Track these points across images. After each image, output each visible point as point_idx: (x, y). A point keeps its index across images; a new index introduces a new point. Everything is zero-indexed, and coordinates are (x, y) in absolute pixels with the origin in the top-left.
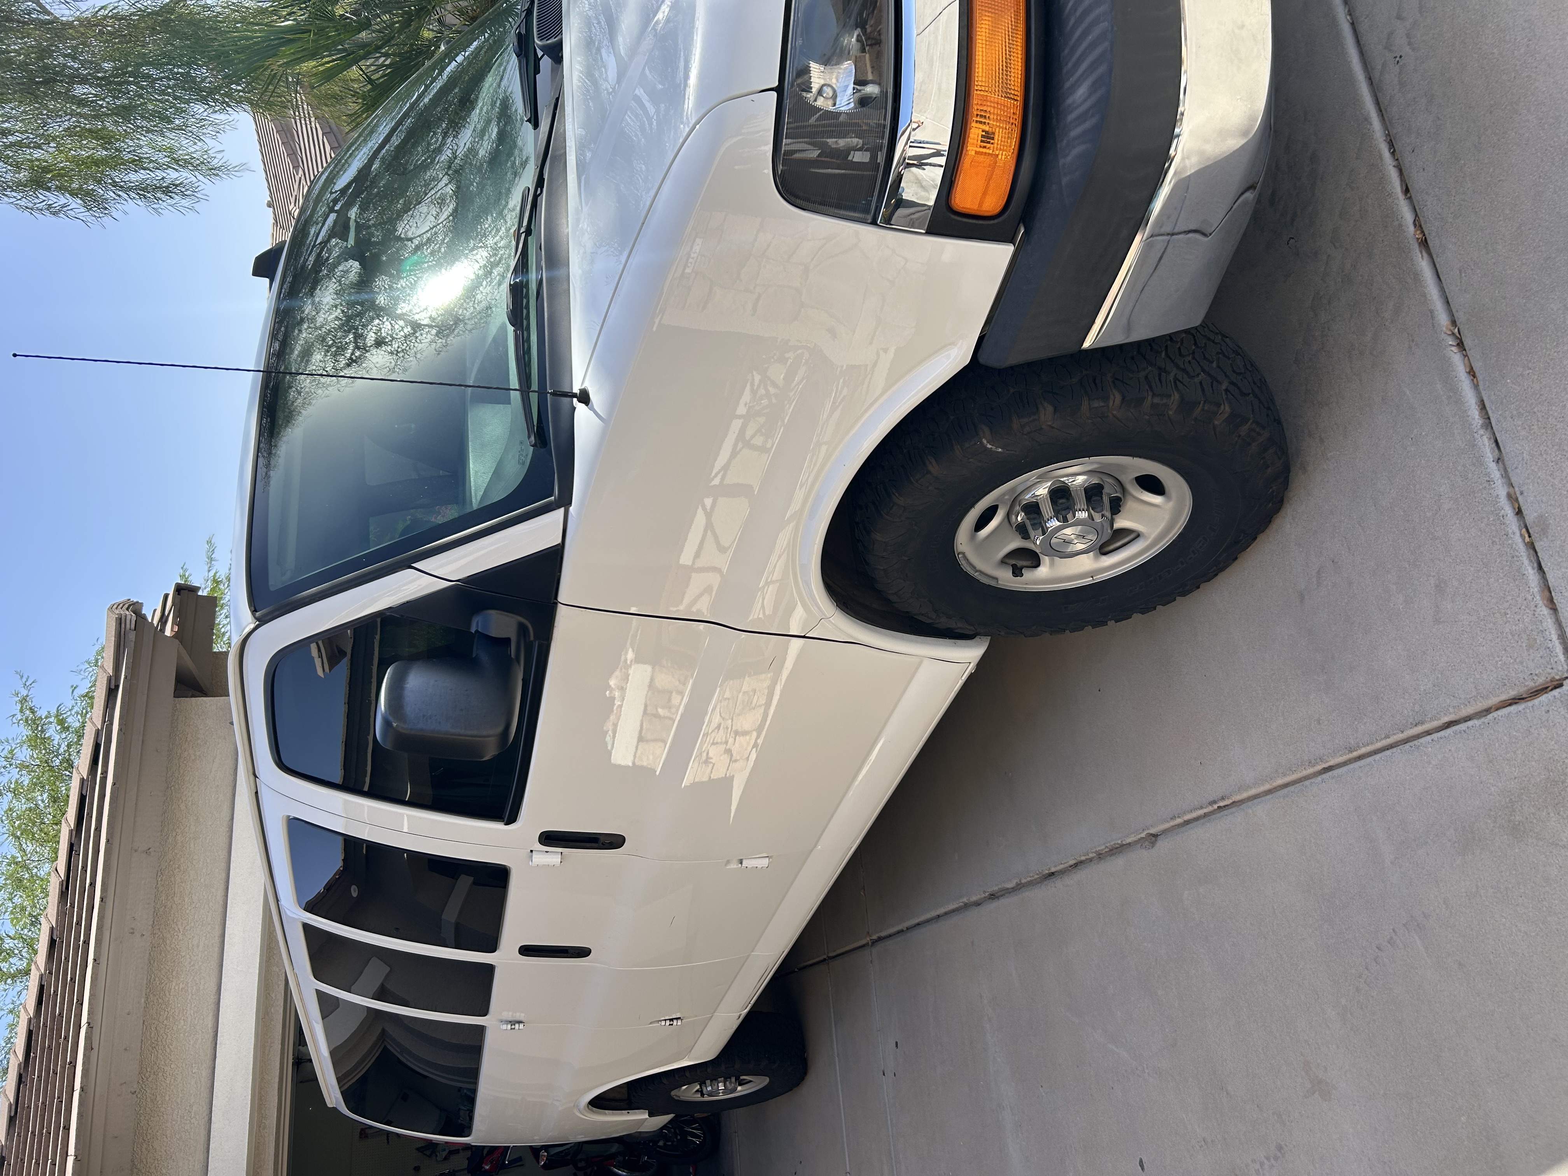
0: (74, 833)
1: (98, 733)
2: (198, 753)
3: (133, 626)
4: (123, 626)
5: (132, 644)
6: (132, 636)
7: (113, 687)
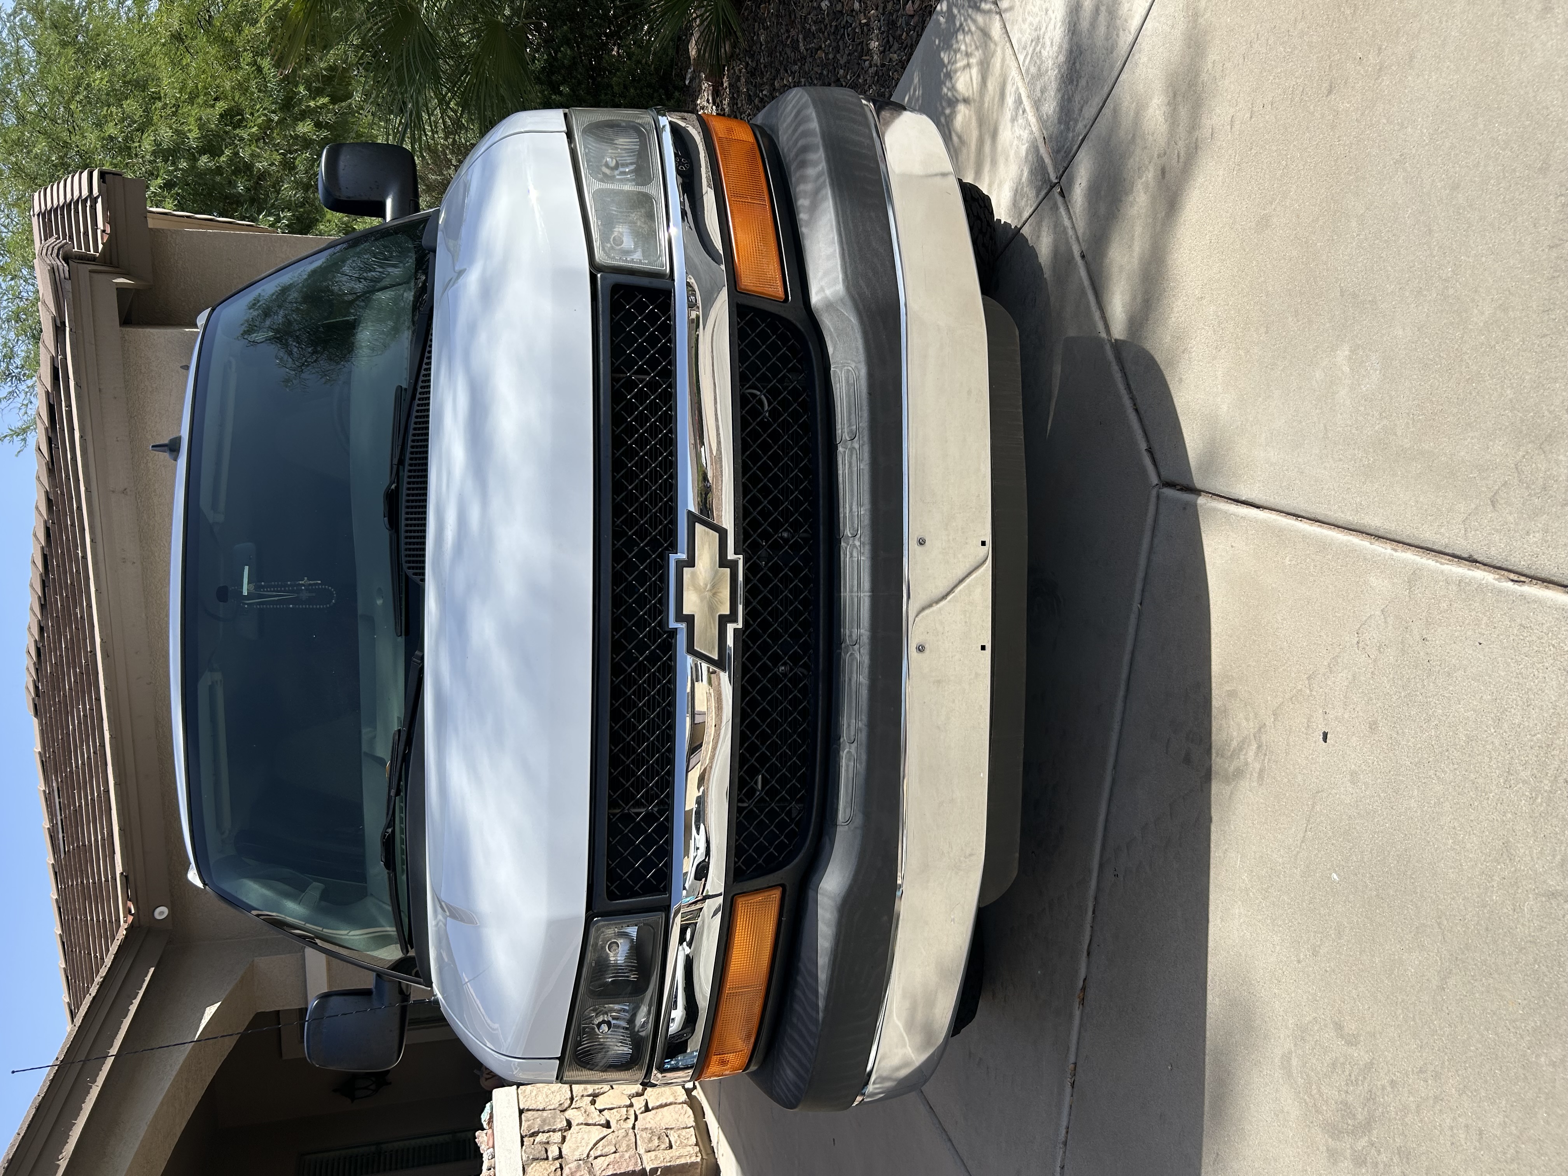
0: (50, 430)
1: (53, 360)
2: (154, 386)
3: (67, 275)
4: (57, 274)
5: (70, 295)
6: (68, 286)
7: (59, 324)
